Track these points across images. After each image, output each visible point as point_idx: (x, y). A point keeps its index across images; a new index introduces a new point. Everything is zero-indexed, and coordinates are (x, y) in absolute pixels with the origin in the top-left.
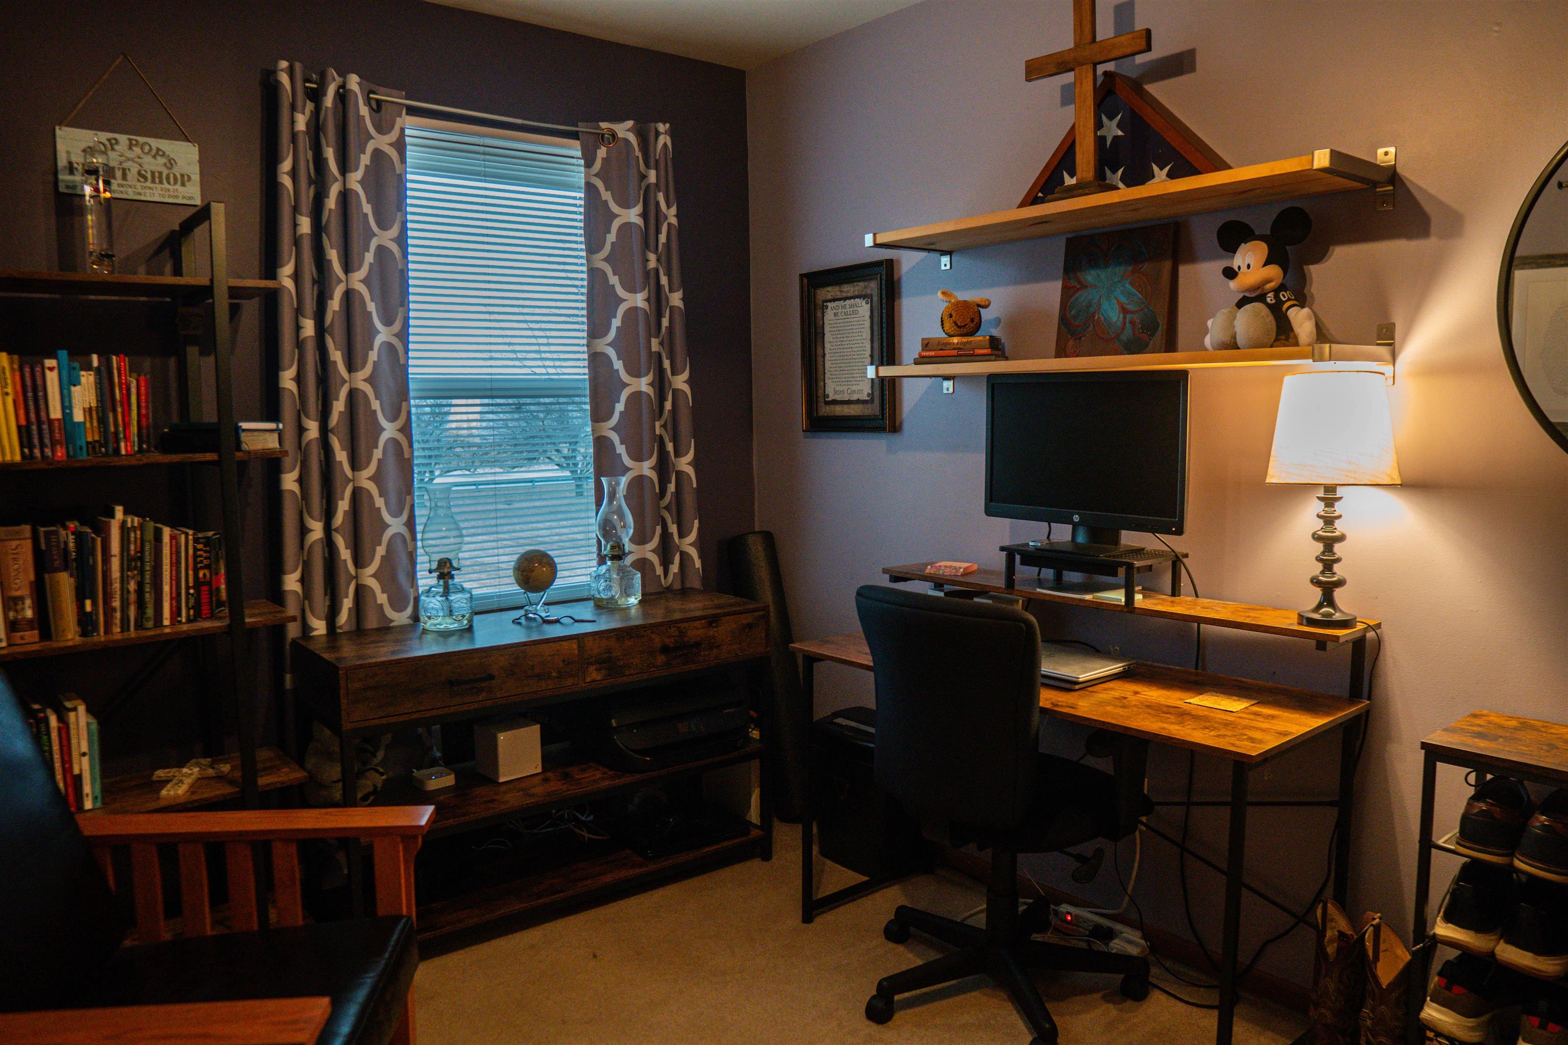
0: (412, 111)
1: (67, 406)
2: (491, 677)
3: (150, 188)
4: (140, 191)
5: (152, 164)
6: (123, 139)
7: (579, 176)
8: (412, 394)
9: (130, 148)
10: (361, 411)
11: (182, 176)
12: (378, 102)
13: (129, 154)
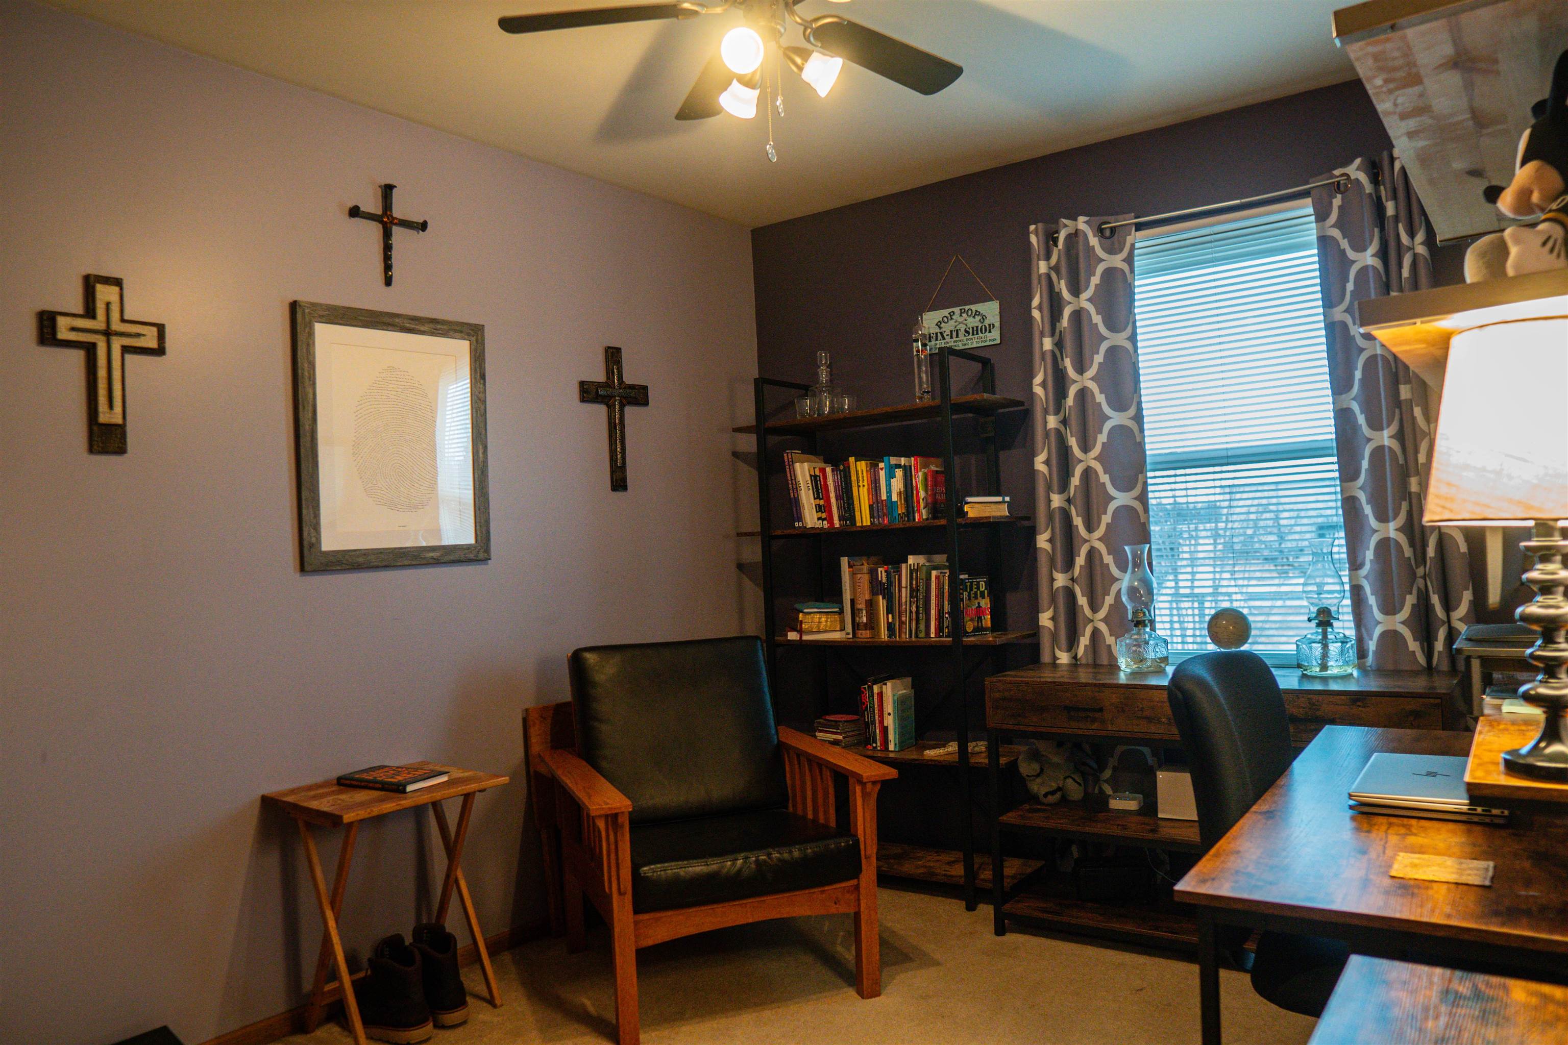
0: (1139, 227)
1: (889, 492)
2: (1101, 710)
3: (972, 339)
4: (966, 342)
5: (973, 322)
6: (957, 310)
7: (1311, 232)
8: (1148, 467)
9: (961, 316)
10: (1093, 484)
11: (990, 325)
12: (1113, 230)
13: (960, 319)
